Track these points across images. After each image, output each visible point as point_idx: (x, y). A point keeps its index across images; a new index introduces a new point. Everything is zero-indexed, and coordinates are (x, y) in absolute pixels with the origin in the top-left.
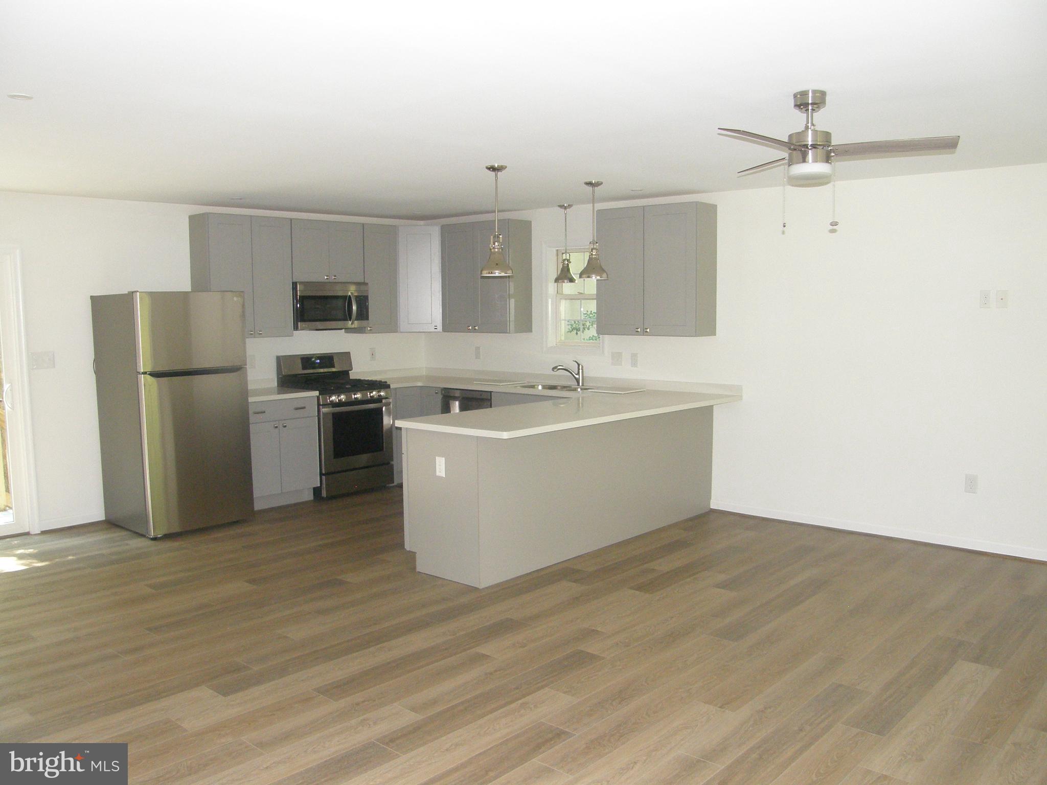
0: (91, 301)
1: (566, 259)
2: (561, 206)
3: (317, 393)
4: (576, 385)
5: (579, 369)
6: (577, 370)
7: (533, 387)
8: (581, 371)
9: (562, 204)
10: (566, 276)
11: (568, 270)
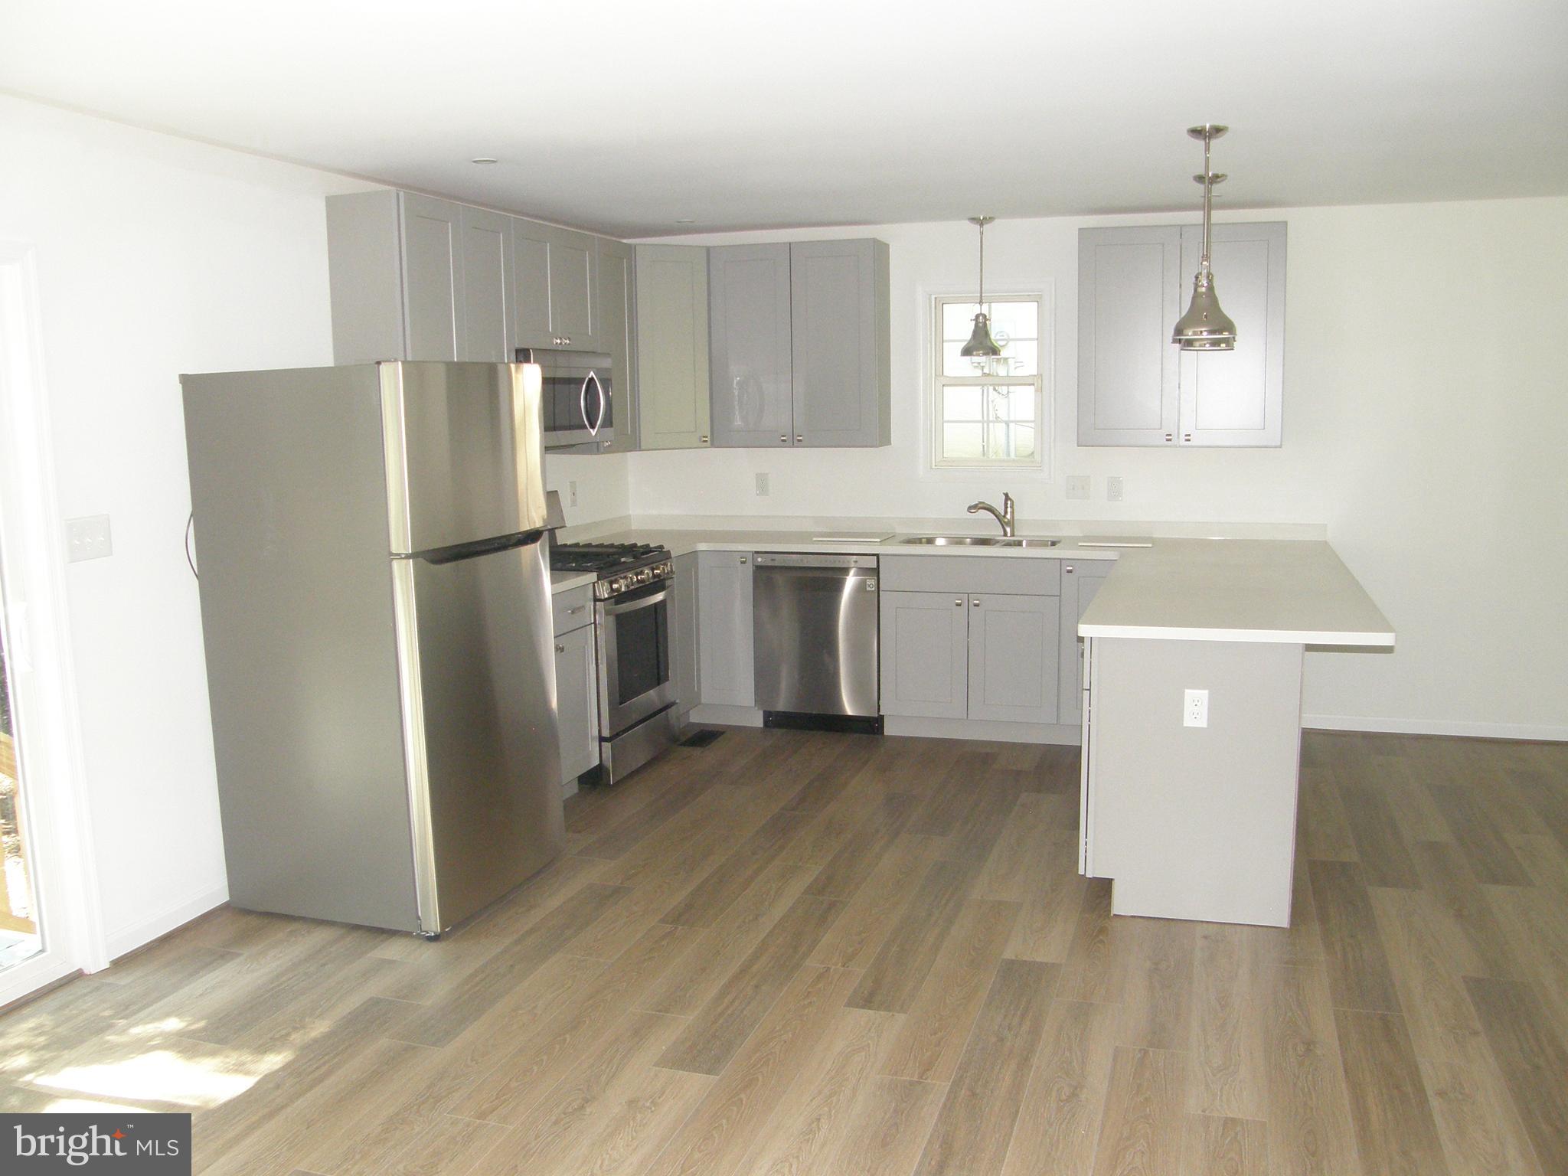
0: (183, 388)
1: (981, 314)
2: (974, 220)
3: (593, 577)
4: (1001, 536)
5: (1006, 507)
6: (1003, 508)
7: (930, 541)
8: (1009, 510)
9: (976, 216)
10: (981, 343)
11: (987, 334)
